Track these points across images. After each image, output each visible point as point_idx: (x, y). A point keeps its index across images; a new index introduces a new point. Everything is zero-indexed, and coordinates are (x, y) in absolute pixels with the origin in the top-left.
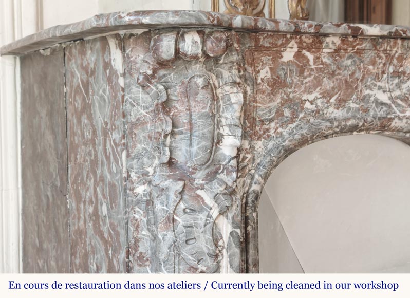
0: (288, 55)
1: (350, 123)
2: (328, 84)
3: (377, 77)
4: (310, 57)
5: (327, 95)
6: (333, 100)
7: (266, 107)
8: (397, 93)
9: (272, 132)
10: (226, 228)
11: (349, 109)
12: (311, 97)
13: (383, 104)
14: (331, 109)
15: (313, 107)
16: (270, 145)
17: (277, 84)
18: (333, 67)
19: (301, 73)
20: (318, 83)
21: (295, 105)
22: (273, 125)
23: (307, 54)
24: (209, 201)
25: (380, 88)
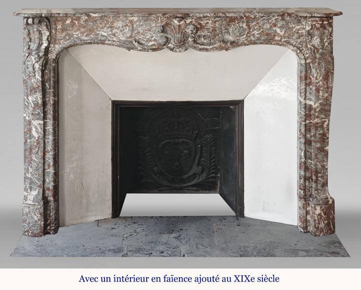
0: (68, 22)
1: (88, 41)
2: (82, 30)
3: (102, 28)
4: (76, 22)
5: (82, 33)
6: (85, 34)
7: (60, 36)
8: (110, 33)
9: (61, 43)
10: (37, 66)
11: (90, 37)
12: (76, 33)
13: (104, 36)
14: (83, 37)
15: (77, 36)
16: (60, 46)
17: (63, 30)
18: (85, 25)
19: (73, 26)
20: (79, 29)
21: (71, 36)
22: (62, 41)
23: (75, 21)
24: (33, 59)
25: (103, 31)
